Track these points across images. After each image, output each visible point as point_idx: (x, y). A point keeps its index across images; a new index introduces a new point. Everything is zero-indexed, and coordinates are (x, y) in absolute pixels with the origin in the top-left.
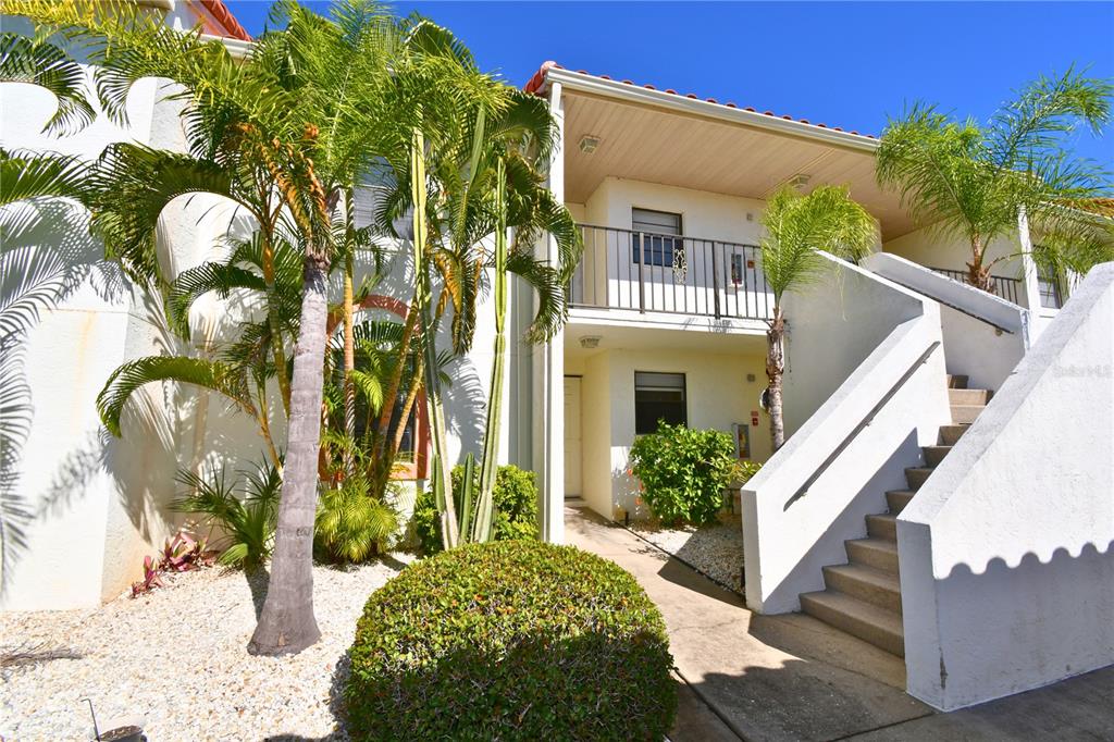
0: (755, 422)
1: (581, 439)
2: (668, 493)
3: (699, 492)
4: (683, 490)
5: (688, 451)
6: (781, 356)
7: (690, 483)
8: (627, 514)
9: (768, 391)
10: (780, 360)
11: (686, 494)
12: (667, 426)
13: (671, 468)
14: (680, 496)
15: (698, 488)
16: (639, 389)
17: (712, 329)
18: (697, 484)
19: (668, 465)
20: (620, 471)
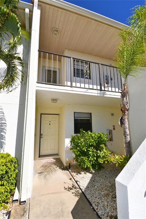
0: (114, 129)
1: (58, 135)
2: (83, 158)
3: (95, 158)
4: (89, 157)
5: (90, 142)
6: (127, 103)
7: (92, 155)
8: (70, 164)
9: (122, 118)
10: (127, 104)
11: (90, 159)
12: (84, 131)
13: (84, 149)
14: (88, 160)
15: (95, 156)
16: (75, 118)
17: (99, 95)
18: (94, 155)
19: (83, 148)
20: (68, 147)
